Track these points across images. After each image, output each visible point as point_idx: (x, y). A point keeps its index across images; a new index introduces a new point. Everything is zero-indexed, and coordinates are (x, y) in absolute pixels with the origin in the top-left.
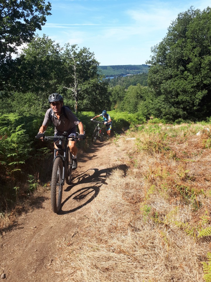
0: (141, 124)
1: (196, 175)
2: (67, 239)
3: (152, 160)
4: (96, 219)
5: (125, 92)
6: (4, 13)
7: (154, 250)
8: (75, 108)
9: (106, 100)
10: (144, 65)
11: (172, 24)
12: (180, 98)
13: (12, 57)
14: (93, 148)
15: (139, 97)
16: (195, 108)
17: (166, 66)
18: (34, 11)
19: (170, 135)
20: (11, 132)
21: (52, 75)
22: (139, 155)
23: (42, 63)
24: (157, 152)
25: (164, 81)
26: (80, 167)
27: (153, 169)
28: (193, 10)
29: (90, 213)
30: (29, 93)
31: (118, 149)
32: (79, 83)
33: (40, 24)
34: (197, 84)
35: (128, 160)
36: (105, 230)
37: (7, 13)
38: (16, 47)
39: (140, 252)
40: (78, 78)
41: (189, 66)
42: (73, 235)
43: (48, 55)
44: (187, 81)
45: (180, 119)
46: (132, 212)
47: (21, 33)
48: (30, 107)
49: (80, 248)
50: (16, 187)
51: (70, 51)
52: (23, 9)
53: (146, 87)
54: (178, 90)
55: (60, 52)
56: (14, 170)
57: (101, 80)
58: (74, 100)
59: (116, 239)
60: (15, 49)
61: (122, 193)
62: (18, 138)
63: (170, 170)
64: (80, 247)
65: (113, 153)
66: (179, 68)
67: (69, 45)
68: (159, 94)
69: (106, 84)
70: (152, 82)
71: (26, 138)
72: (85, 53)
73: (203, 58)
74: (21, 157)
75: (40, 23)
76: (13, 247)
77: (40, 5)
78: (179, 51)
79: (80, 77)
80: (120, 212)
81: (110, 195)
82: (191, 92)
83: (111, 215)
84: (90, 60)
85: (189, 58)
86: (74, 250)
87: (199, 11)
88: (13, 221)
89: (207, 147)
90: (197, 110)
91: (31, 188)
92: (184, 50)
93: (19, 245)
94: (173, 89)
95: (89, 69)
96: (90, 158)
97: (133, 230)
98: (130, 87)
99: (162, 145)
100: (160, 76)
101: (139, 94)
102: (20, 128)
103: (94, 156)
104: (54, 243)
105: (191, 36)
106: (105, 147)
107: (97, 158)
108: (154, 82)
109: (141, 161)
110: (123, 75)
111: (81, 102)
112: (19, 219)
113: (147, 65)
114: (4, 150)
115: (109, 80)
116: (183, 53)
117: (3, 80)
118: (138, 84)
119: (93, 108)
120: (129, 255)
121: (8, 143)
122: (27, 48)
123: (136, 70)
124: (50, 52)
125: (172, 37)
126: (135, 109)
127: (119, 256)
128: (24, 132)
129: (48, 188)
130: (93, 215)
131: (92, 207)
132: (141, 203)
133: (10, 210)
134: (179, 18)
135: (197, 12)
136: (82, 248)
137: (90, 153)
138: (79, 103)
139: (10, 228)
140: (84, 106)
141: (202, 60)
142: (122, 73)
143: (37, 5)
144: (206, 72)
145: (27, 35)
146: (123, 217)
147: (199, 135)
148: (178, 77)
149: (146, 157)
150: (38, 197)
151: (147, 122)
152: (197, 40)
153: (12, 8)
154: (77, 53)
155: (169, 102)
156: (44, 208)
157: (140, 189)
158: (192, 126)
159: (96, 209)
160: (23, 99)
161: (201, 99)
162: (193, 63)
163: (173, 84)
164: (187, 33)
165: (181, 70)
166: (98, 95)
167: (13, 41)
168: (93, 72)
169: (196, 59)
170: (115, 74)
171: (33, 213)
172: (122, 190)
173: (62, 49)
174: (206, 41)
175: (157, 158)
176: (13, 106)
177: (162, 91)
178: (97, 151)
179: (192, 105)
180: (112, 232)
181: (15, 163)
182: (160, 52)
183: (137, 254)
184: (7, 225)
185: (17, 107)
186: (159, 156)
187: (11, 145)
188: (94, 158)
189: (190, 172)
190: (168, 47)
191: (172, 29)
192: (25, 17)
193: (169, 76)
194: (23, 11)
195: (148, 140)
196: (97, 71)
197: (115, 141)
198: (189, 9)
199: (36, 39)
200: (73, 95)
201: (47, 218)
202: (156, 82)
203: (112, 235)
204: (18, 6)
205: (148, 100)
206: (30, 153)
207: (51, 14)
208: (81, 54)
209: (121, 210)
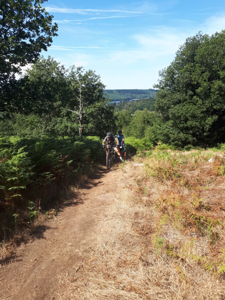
0: (148, 150)
1: (211, 204)
2: (70, 274)
3: (162, 188)
4: (103, 252)
5: (132, 117)
6: (9, 33)
7: (169, 288)
8: (80, 132)
9: (112, 124)
10: (152, 89)
11: (180, 49)
12: (189, 123)
13: (15, 77)
14: (98, 174)
15: (146, 122)
16: (205, 134)
17: (174, 91)
18: (41, 32)
19: (180, 162)
20: (12, 154)
21: (57, 96)
22: (148, 182)
23: (47, 85)
24: (168, 179)
25: (172, 106)
26: (85, 194)
27: (165, 197)
28: (201, 35)
29: (96, 244)
30: (31, 115)
31: (125, 175)
32: (83, 106)
33: (46, 45)
34: (207, 109)
35: (137, 187)
36: (113, 264)
37: (12, 33)
38: (21, 67)
39: (153, 290)
40: (83, 101)
41: (199, 90)
42: (77, 269)
43: (53, 77)
44: (196, 106)
45: (189, 146)
46: (143, 244)
47: (26, 53)
48: (32, 130)
49: (86, 285)
50: (15, 214)
51: (75, 74)
52: (30, 29)
53: (154, 112)
54: (187, 115)
55: (64, 74)
56: (14, 196)
57: (107, 104)
58: (78, 123)
59: (125, 274)
60: (19, 69)
61: (130, 223)
62: (20, 161)
63: (182, 199)
64: (85, 283)
65: (120, 179)
66: (188, 93)
67: (74, 67)
68: (167, 119)
69: (112, 107)
70: (159, 107)
71: (28, 161)
72: (91, 75)
73: (212, 83)
74: (22, 181)
75: (46, 43)
76: (11, 282)
77: (46, 25)
78: (188, 76)
79: (85, 100)
80: (129, 244)
81: (118, 225)
82: (201, 117)
83: (119, 248)
84: (95, 83)
85: (198, 83)
86: (78, 287)
87: (207, 36)
88: (11, 252)
89: (221, 175)
90: (207, 136)
91: (32, 216)
92: (192, 74)
93: (16, 280)
94: (181, 114)
95: (94, 93)
96: (96, 185)
97: (145, 265)
98: (136, 111)
99: (172, 172)
100: (168, 100)
101: (145, 119)
102: (22, 150)
103: (99, 182)
104: (56, 278)
105: (200, 61)
106: (111, 173)
107: (103, 184)
108: (161, 107)
109: (150, 188)
110: (129, 99)
111: (86, 126)
112: (18, 250)
113: (154, 90)
114: (3, 173)
115: (115, 104)
116: (192, 77)
117: (5, 101)
118: (145, 109)
119: (98, 132)
120: (141, 294)
121: (8, 166)
122: (30, 69)
123: (142, 95)
124: (54, 74)
125: (181, 61)
126: (142, 134)
127: (130, 295)
128: (26, 155)
129: (50, 217)
130: (99, 247)
131: (98, 238)
132: (152, 235)
133: (8, 240)
134: (187, 43)
135: (205, 38)
136: (87, 285)
137: (95, 179)
138: (84, 127)
139: (6, 261)
140: (89, 130)
141: (212, 85)
142: (129, 97)
143: (43, 25)
144: (216, 97)
145: (32, 56)
146: (133, 250)
147: (212, 161)
148: (187, 102)
149: (156, 184)
150: (39, 226)
151: (155, 148)
152: (206, 65)
153: (18, 29)
154: (83, 75)
155: (178, 128)
156: (45, 238)
157: (151, 219)
158: (202, 152)
159: (103, 241)
160: (25, 122)
161: (211, 124)
162: (202, 88)
163: (182, 109)
164: (195, 57)
165: (190, 95)
166: (104, 119)
167: (18, 60)
168: (99, 95)
169: (205, 84)
170: (121, 98)
171: (33, 243)
172: (130, 220)
173: (67, 71)
174: (216, 66)
175: (167, 185)
176: (14, 128)
177: (170, 116)
178: (103, 177)
179: (201, 130)
180: (121, 267)
181: (15, 188)
182: (168, 76)
183: (151, 292)
184: (4, 257)
185: (18, 129)
186: (169, 183)
187: (12, 168)
188: (99, 184)
189: (204, 200)
190: (176, 71)
191: (180, 53)
192: (30, 38)
193: (177, 100)
194: (29, 31)
195: (157, 166)
196: (103, 94)
197: (122, 166)
198: (197, 34)
199: (41, 61)
200: (77, 118)
201: (48, 250)
202: (164, 107)
203: (121, 269)
204: (24, 27)
205: (156, 125)
206: (31, 177)
207: (57, 35)
208: (86, 76)
209: (130, 242)
